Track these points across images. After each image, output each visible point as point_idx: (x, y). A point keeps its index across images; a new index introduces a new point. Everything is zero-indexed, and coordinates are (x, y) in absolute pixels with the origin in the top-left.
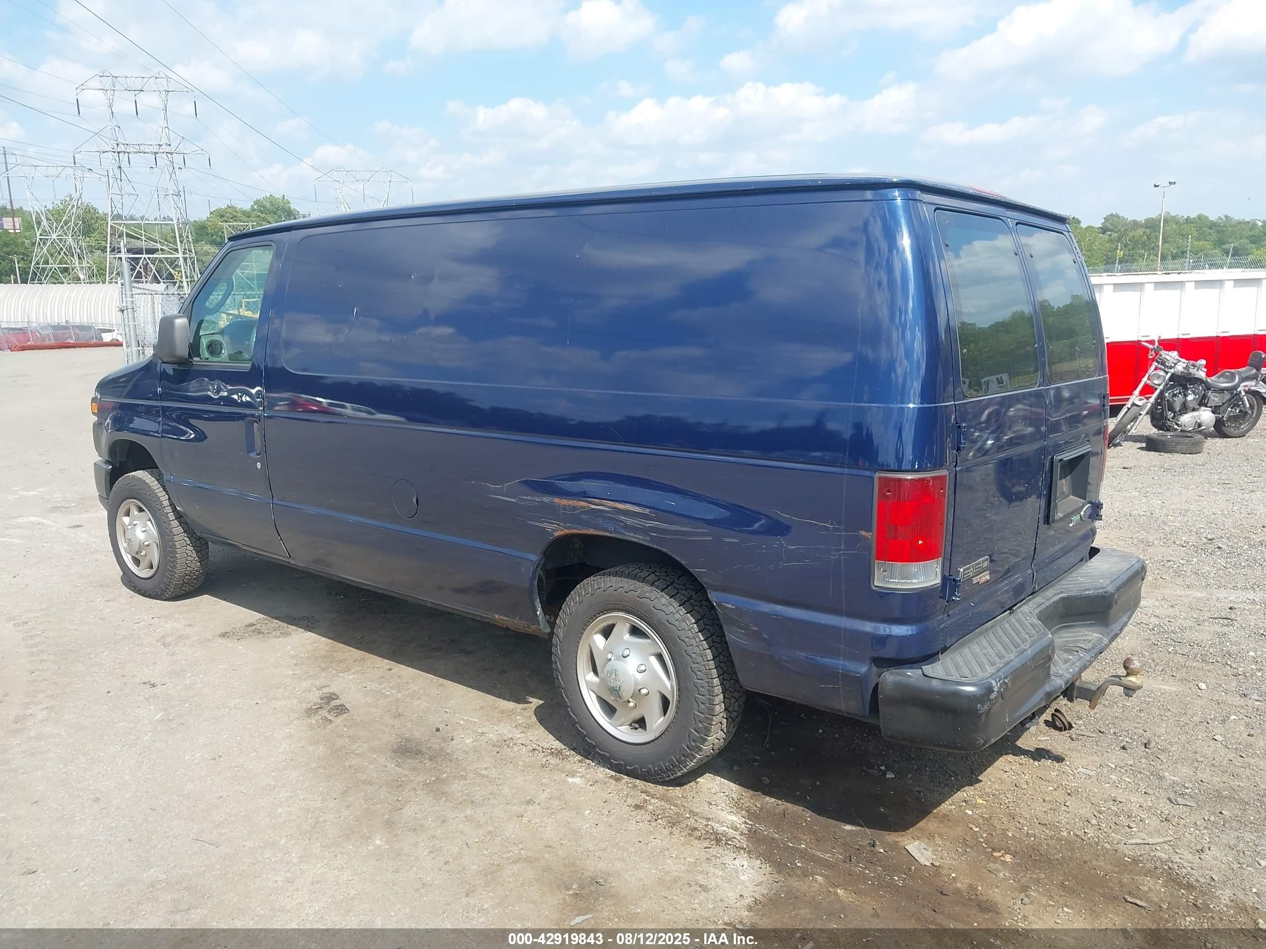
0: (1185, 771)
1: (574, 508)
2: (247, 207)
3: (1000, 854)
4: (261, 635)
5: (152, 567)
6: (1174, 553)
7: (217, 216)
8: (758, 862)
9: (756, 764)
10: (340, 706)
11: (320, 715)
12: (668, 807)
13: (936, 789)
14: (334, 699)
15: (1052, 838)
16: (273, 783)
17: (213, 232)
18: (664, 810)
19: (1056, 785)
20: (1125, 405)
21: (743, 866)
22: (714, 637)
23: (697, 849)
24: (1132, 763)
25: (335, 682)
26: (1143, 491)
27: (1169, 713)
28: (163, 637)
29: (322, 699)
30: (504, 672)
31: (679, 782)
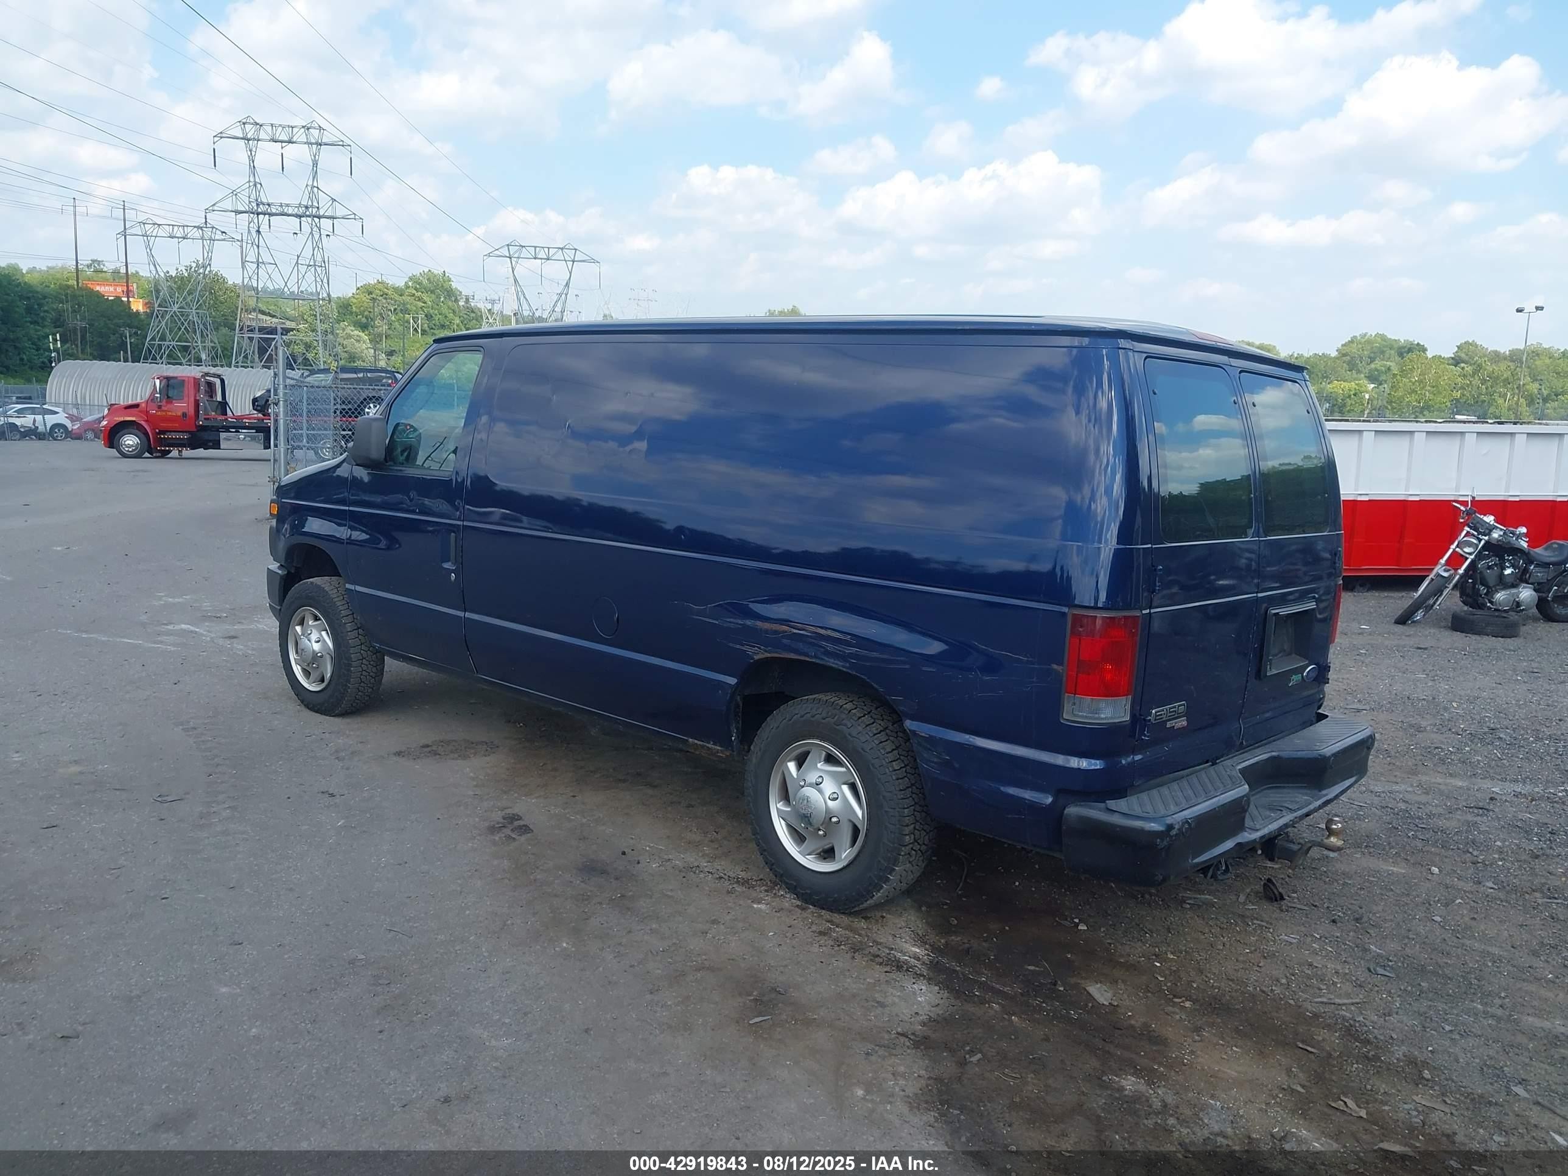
0: (1393, 946)
1: (776, 632)
2: (400, 283)
3: (1180, 1000)
4: (438, 756)
5: (322, 680)
6: (1446, 740)
7: (363, 292)
8: (937, 988)
9: (945, 907)
10: (524, 826)
11: (503, 833)
12: (852, 935)
13: (1129, 943)
14: (517, 820)
15: (1236, 991)
16: (459, 889)
17: (358, 311)
18: (848, 938)
19: (1253, 949)
20: (1428, 576)
21: (921, 990)
22: (908, 767)
23: (877, 973)
24: (1339, 935)
25: (518, 804)
26: (1433, 673)
27: (1392, 893)
28: (337, 751)
29: (504, 818)
30: (690, 806)
31: (864, 915)
